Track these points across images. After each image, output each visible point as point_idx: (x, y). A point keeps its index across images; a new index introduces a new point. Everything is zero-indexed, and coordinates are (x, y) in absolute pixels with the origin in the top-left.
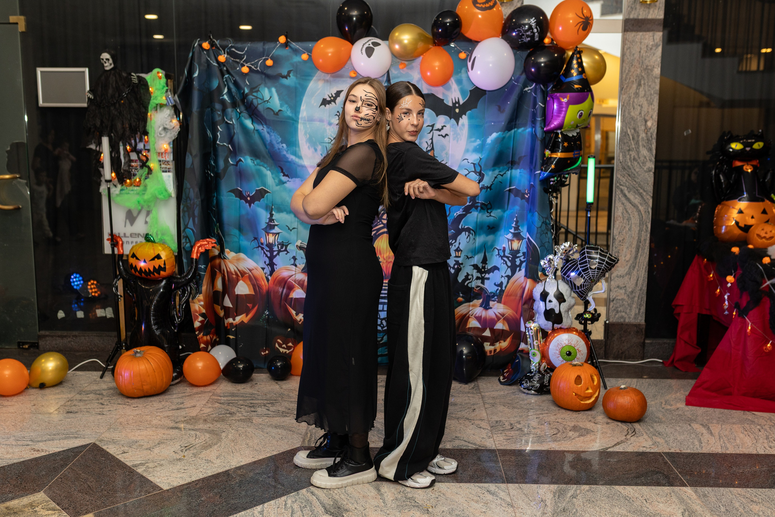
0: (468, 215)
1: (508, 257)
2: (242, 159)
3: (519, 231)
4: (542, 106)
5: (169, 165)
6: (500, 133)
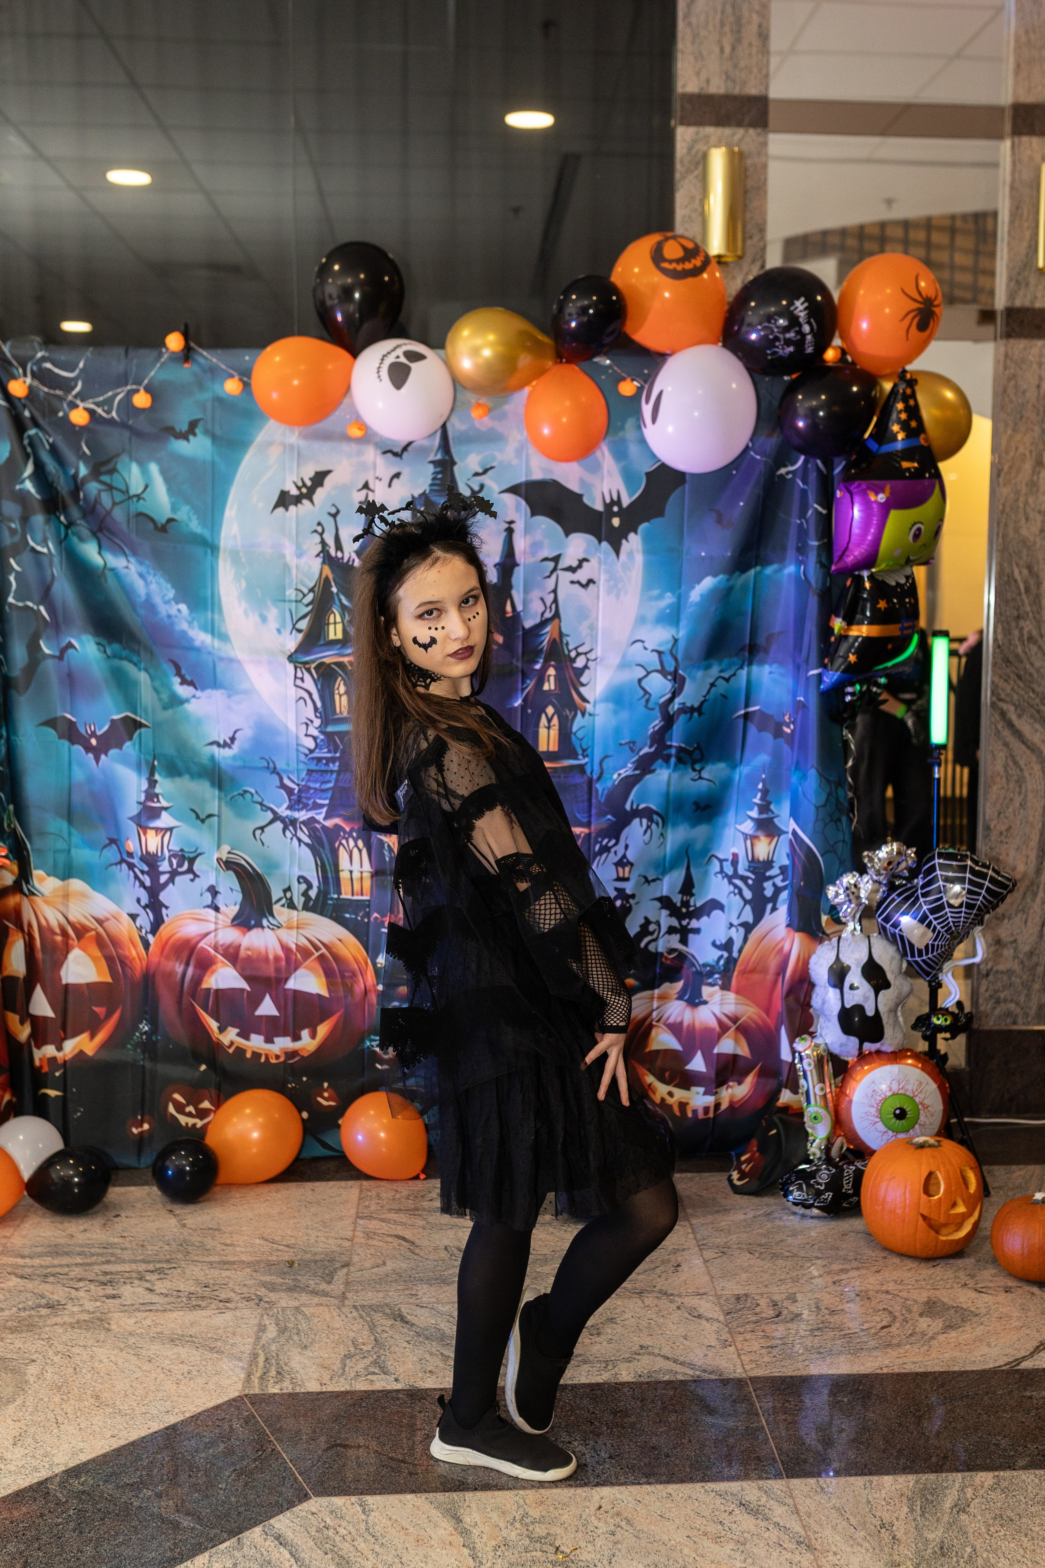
0: (647, 777)
1: (744, 879)
2: (73, 642)
3: (770, 815)
4: (820, 513)
6: (721, 577)
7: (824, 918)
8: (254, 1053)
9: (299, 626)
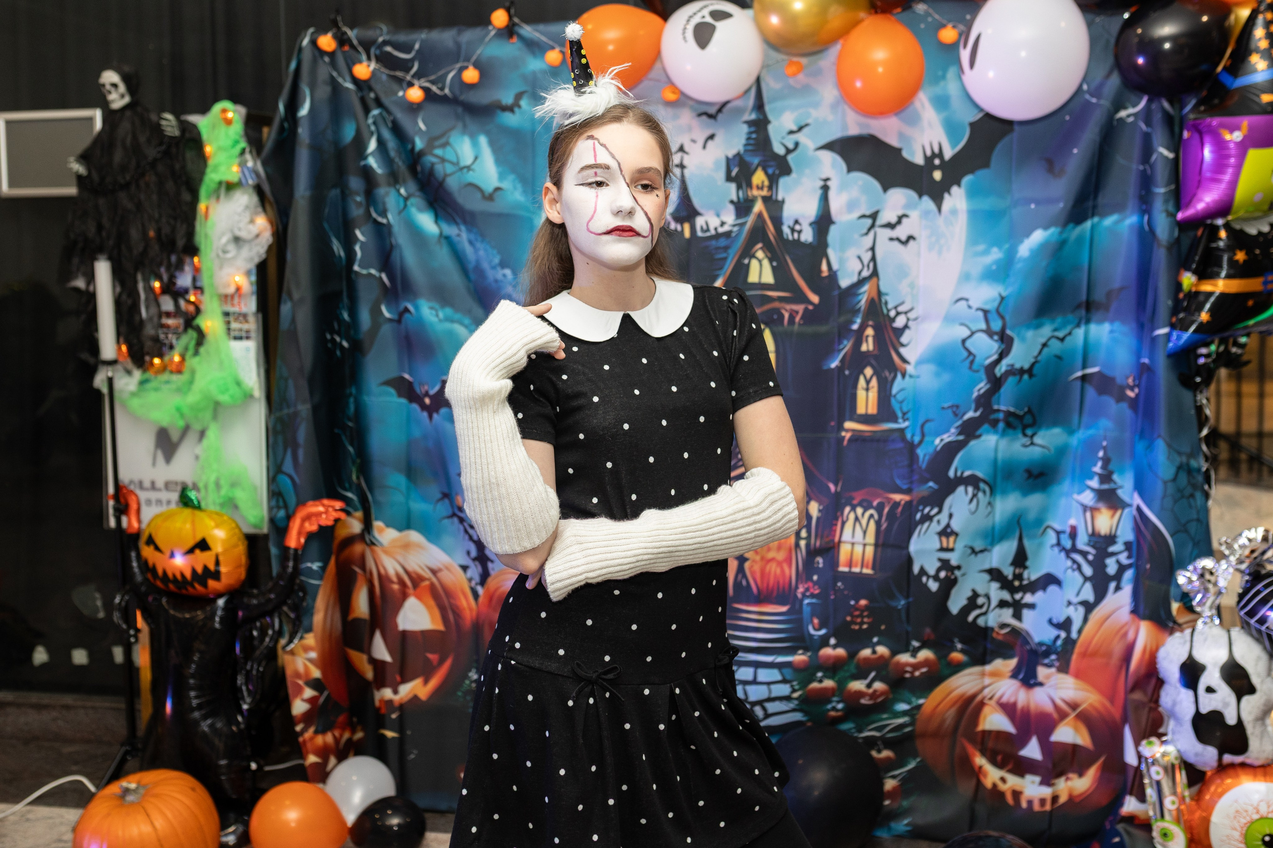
0: (973, 443)
2: (410, 307)
3: (1112, 486)
4: (1167, 157)
5: (247, 321)
6: (1053, 230)
7: (1175, 605)
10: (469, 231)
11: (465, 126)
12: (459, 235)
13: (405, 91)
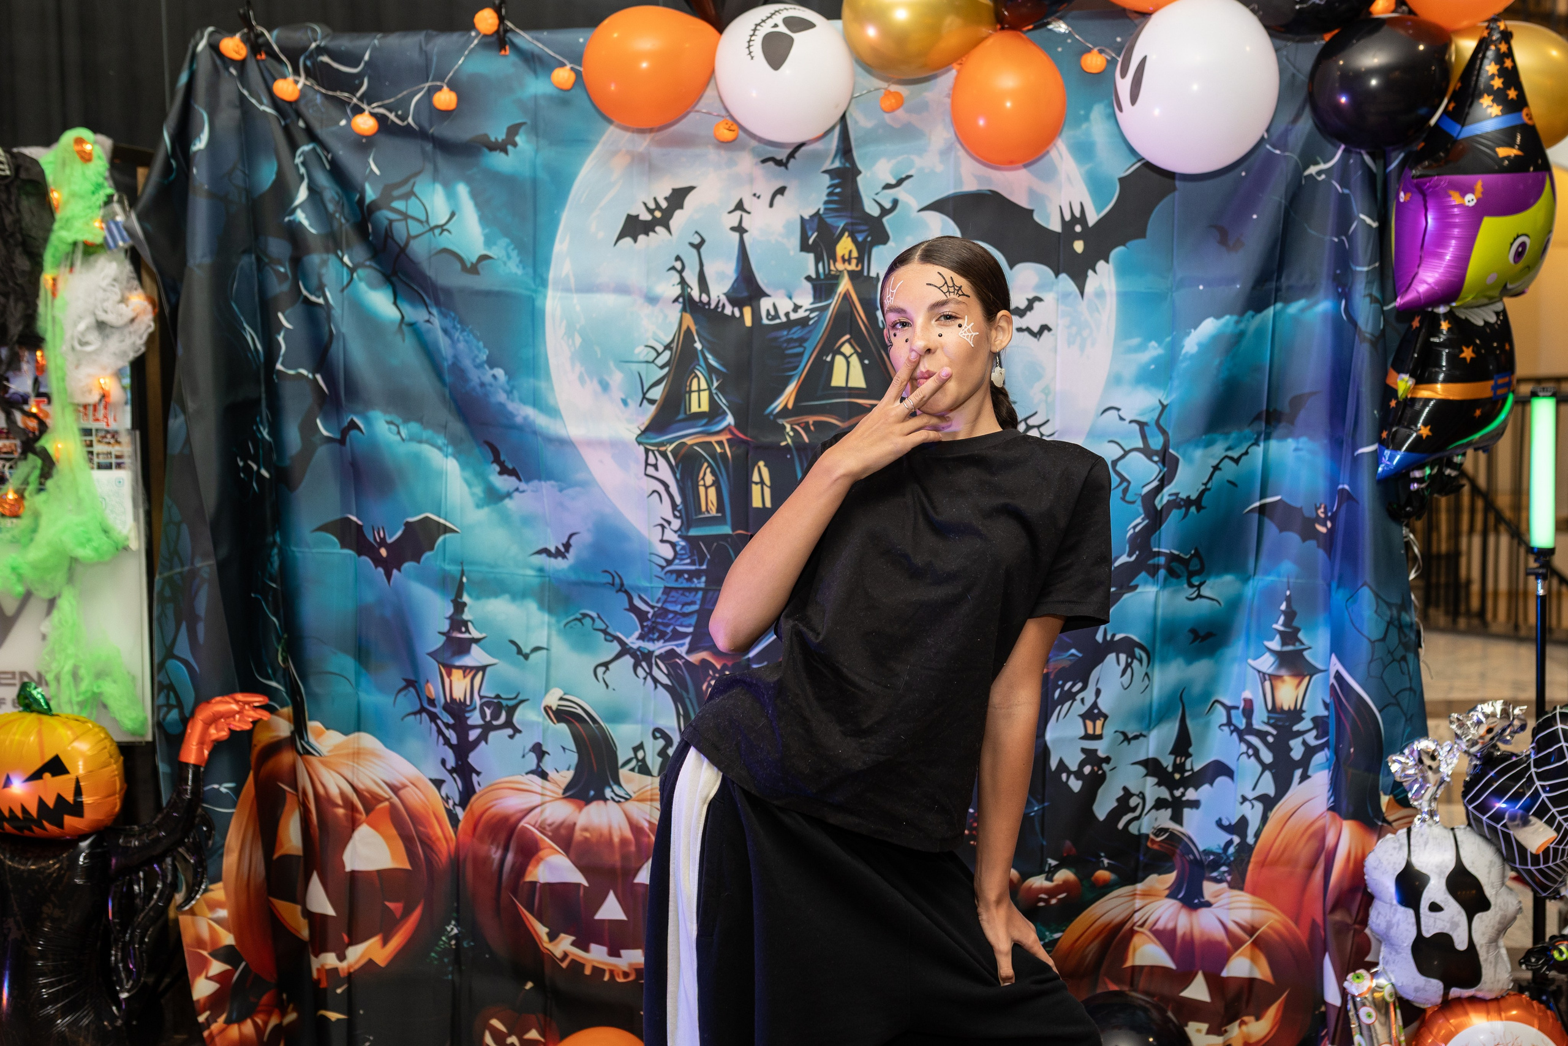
0: (1126, 596)
1: (1262, 735)
2: (359, 422)
3: (1298, 646)
4: (1370, 226)
5: (118, 442)
6: (1227, 317)
7: (1385, 799)
8: (595, 968)
9: (649, 396)
10: (444, 315)
11: (436, 170)
12: (428, 321)
13: (349, 121)
